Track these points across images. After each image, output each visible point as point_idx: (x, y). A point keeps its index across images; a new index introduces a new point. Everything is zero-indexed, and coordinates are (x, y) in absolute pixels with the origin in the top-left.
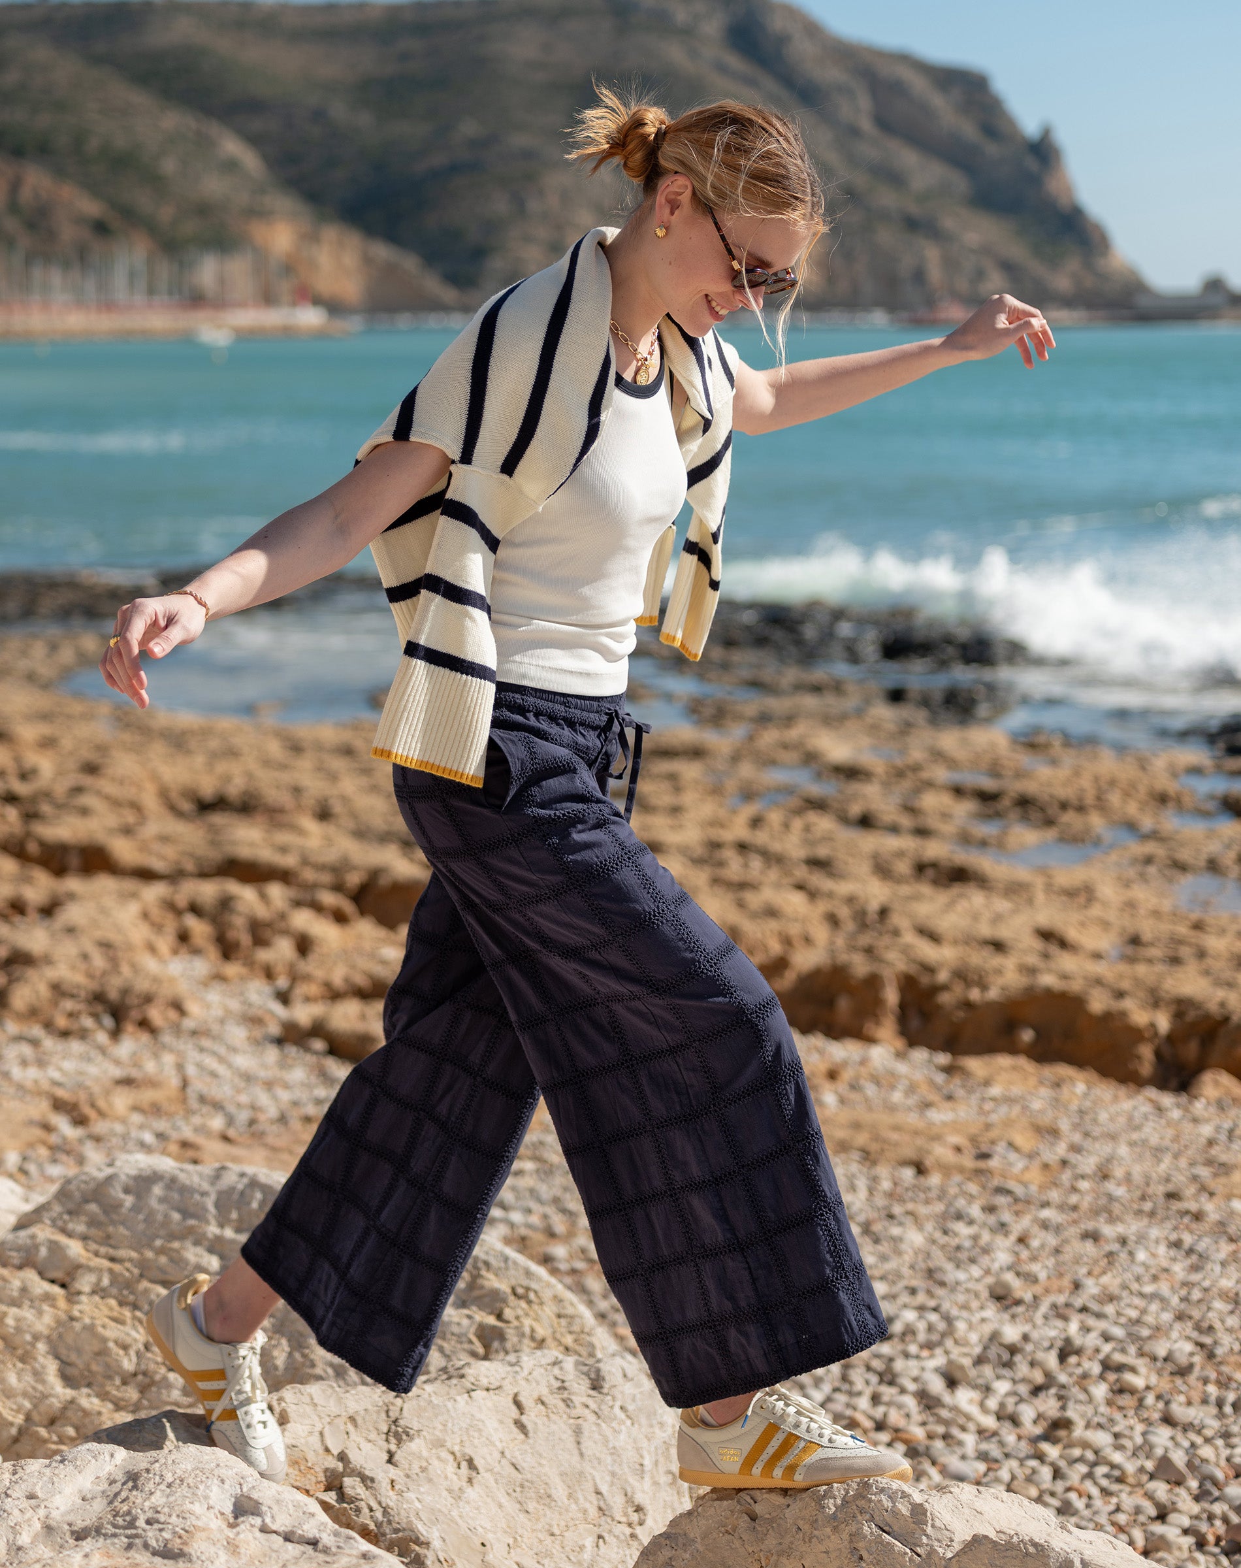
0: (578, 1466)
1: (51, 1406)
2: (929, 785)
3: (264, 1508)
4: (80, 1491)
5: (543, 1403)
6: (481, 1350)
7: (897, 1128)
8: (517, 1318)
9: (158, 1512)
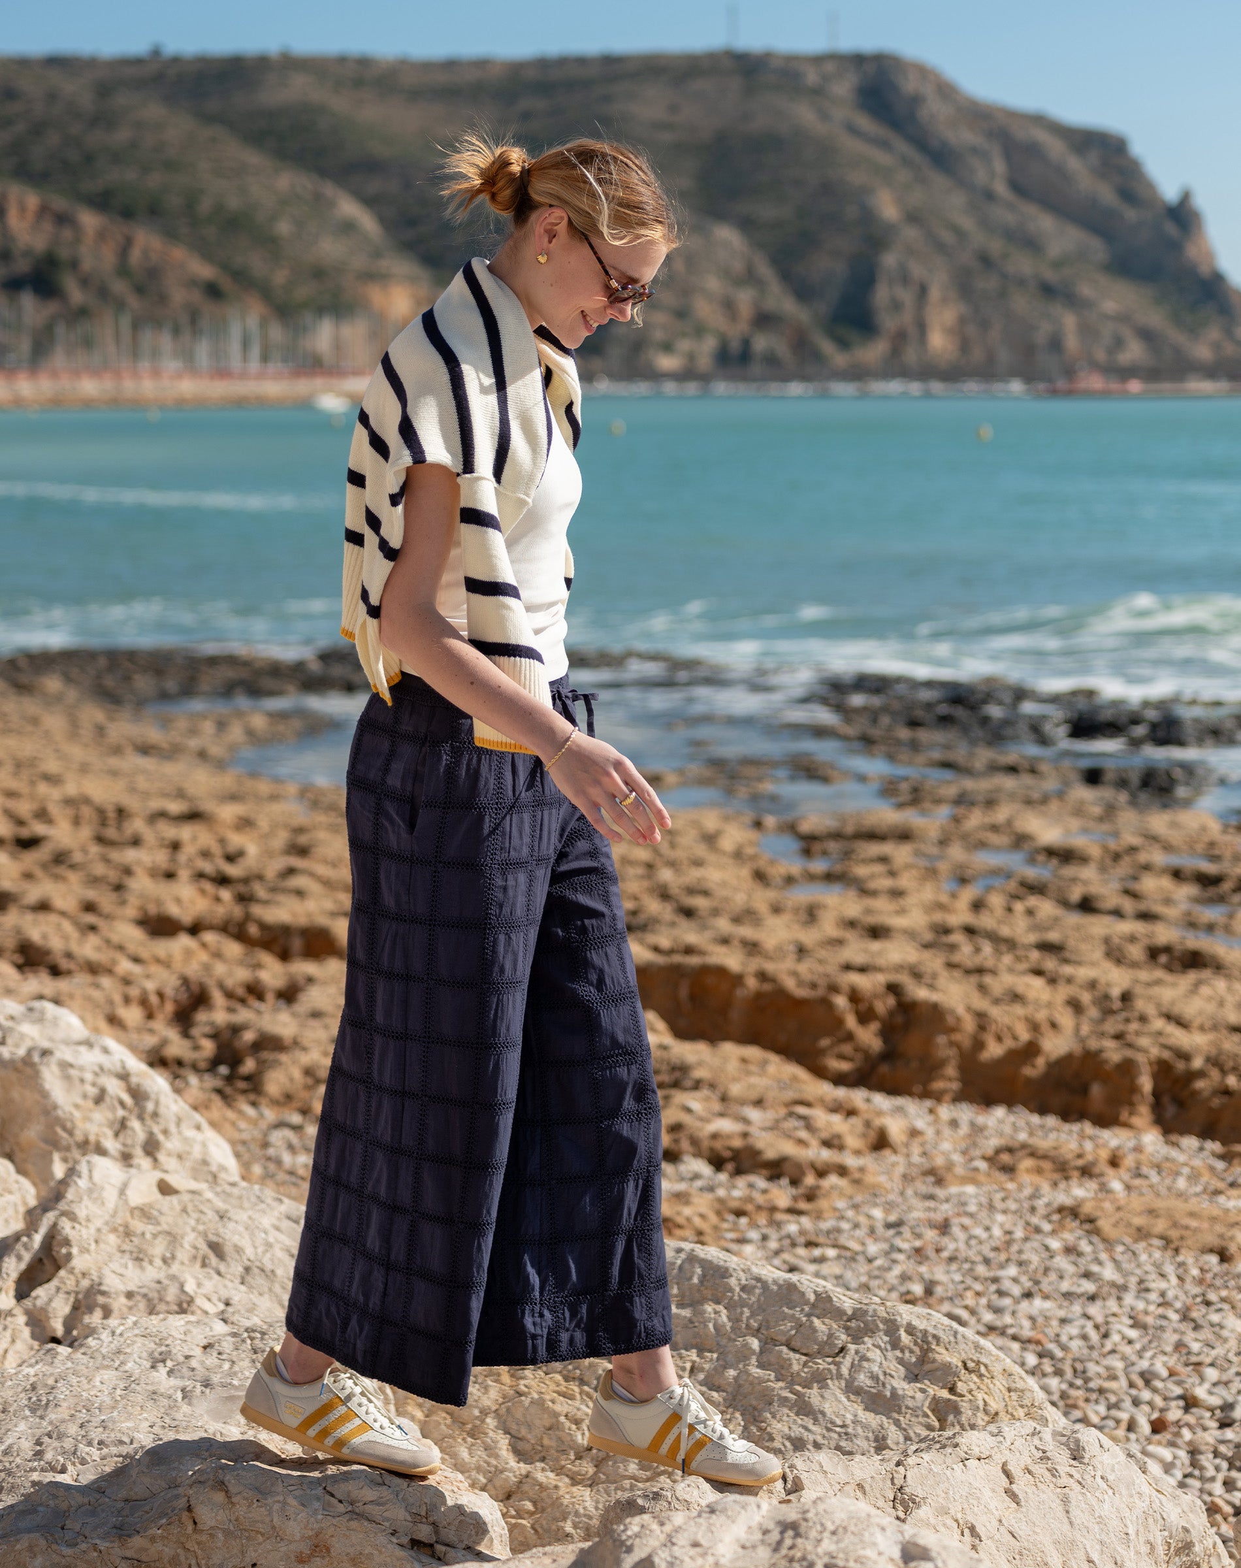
0: (1069, 1534)
1: (507, 1480)
2: (1147, 867)
3: (934, 1554)
4: (738, 1540)
5: (1030, 1472)
6: (937, 1424)
7: (1192, 1215)
8: (970, 1392)
9: (833, 1557)
